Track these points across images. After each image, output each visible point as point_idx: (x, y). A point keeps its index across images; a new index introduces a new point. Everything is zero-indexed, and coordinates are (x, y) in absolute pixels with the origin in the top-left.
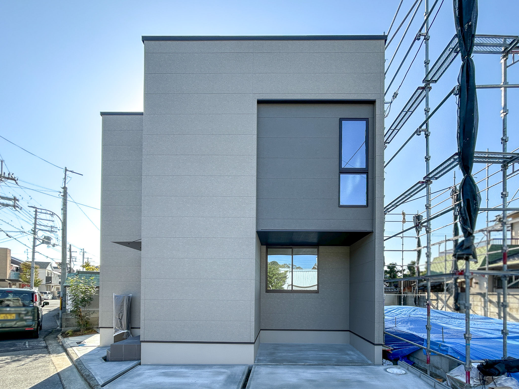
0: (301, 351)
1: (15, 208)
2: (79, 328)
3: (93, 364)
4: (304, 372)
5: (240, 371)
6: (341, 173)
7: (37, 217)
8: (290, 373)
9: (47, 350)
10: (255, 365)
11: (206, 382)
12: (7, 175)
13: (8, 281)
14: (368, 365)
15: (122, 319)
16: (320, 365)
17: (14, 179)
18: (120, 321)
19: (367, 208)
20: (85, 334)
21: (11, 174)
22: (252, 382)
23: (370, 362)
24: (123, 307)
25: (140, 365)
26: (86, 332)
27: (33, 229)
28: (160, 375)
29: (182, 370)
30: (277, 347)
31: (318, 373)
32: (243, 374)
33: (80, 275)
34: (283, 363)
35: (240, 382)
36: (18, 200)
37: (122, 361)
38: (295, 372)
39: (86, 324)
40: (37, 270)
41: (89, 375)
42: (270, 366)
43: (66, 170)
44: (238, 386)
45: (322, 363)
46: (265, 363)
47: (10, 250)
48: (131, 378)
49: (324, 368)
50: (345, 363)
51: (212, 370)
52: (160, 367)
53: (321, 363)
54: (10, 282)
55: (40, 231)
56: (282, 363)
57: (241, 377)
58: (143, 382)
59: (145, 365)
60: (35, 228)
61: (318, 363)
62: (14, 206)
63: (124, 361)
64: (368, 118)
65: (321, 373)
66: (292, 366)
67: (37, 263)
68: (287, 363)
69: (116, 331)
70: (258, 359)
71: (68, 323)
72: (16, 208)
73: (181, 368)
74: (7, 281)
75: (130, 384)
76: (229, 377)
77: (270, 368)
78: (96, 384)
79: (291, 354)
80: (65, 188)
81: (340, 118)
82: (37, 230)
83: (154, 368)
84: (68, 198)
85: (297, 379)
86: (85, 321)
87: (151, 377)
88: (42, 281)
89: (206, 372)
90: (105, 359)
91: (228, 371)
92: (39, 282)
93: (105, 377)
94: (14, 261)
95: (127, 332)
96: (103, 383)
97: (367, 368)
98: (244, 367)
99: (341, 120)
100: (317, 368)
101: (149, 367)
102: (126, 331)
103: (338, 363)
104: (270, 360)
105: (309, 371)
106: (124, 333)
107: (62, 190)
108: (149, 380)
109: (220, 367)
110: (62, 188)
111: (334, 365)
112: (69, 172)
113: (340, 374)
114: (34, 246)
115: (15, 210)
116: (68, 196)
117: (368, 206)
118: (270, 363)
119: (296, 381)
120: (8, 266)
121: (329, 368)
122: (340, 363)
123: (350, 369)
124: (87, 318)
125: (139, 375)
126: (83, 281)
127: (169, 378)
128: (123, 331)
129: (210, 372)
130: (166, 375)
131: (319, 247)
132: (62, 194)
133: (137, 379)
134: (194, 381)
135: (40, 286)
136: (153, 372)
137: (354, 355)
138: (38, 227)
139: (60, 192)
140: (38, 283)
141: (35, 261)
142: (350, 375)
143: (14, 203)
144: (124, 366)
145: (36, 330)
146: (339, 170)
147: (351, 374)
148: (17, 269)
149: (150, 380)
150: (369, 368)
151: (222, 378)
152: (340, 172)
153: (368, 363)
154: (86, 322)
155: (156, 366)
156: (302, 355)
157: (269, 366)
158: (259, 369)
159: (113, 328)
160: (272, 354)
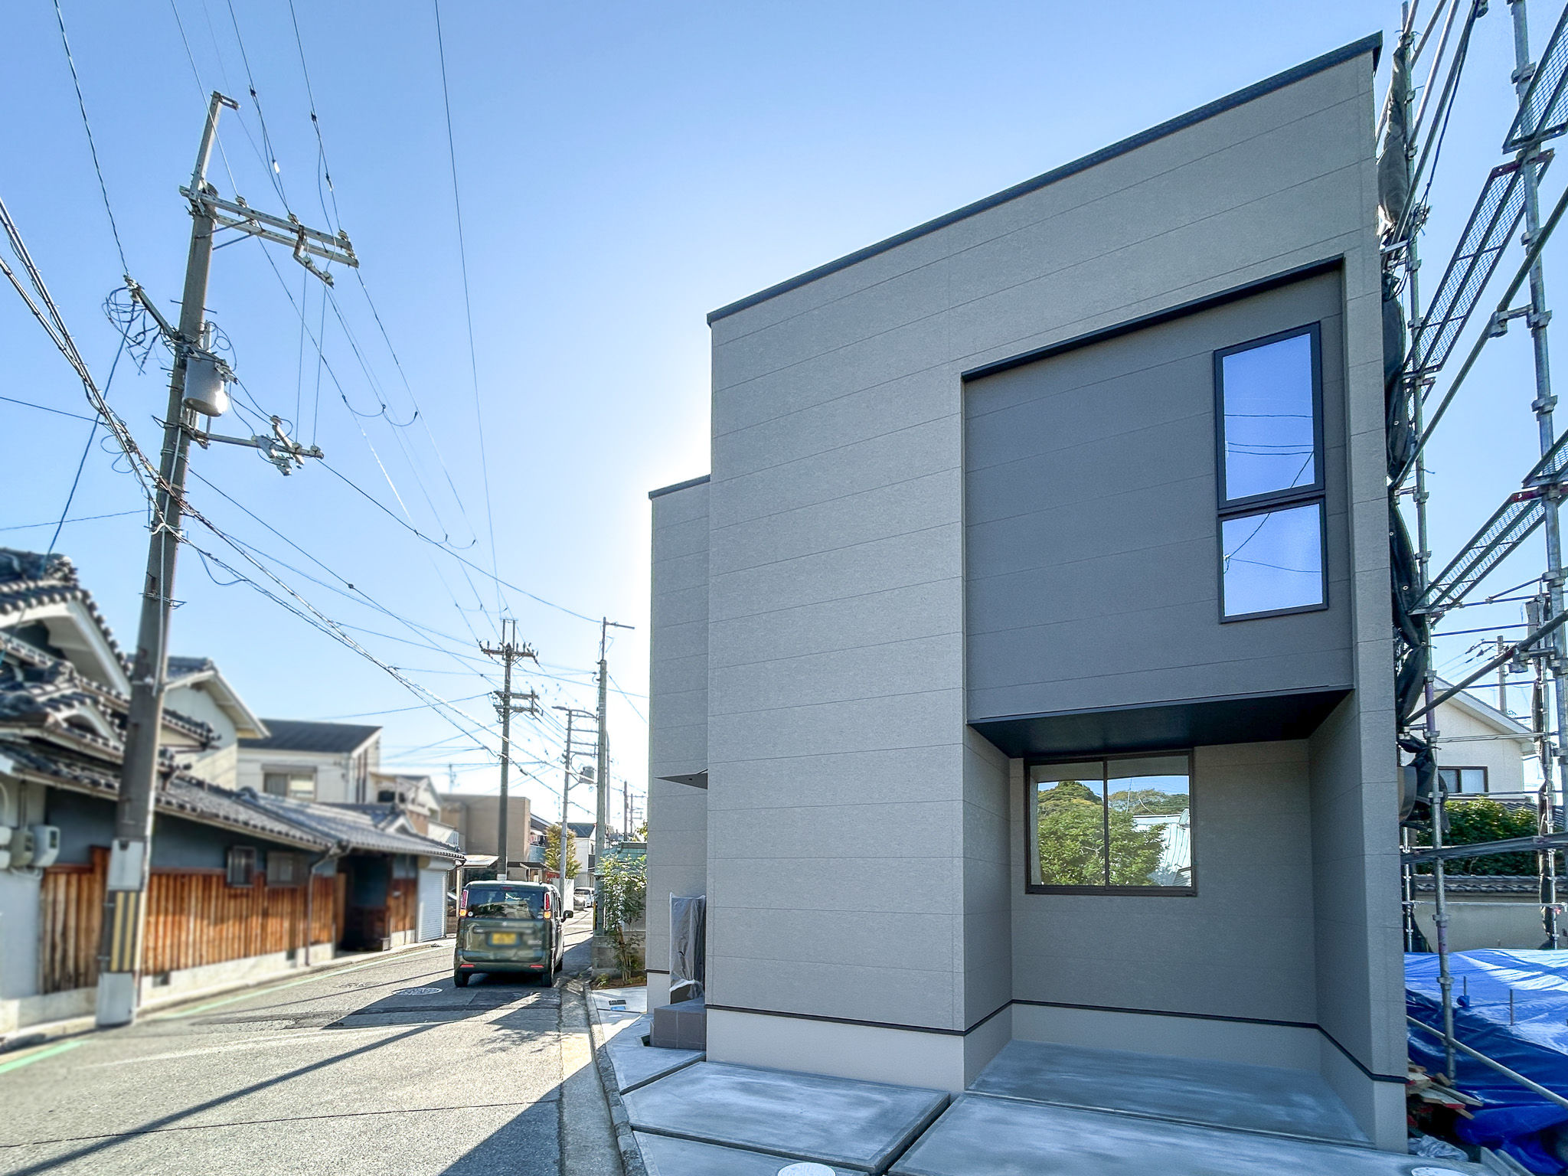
0: (1125, 1073)
1: (532, 714)
2: (618, 972)
3: (621, 1049)
4: (1094, 1132)
5: (918, 1104)
6: (1221, 519)
7: (572, 727)
8: (1051, 1127)
9: (559, 1013)
10: (966, 1094)
11: (823, 1117)
12: (521, 649)
13: (524, 866)
14: (1348, 1145)
15: (685, 952)
16: (1162, 1119)
17: (530, 655)
18: (681, 958)
19: (1326, 612)
20: (630, 984)
21: (527, 644)
22: (934, 1134)
23: (1360, 1137)
24: (688, 926)
25: (705, 1061)
26: (631, 981)
27: (565, 754)
28: (734, 1088)
29: (784, 1083)
30: (1053, 1055)
31: (1142, 1141)
32: (922, 1113)
33: (624, 851)
34: (1048, 1100)
35: (904, 1130)
36: (537, 697)
37: (674, 1048)
38: (1070, 1127)
39: (633, 962)
40: (571, 841)
41: (607, 1069)
42: (1005, 1103)
43: (605, 623)
44: (894, 1137)
45: (1172, 1116)
46: (996, 1093)
47: (529, 801)
48: (677, 1086)
49: (1169, 1130)
50: (1255, 1127)
51: (852, 1092)
52: (741, 1070)
53: (1169, 1116)
54: (528, 868)
55: (577, 756)
56: (1044, 1100)
57: (912, 1119)
58: (697, 1097)
59: (712, 1062)
60: (568, 751)
61: (1157, 1114)
62: (532, 710)
63: (679, 1048)
64: (1319, 322)
65: (1151, 1144)
66: (1068, 1112)
67: (572, 826)
68: (1059, 1101)
69: (673, 982)
70: (984, 1081)
71: (603, 958)
72: (535, 713)
73: (783, 1079)
74: (521, 865)
75: (670, 1097)
76: (884, 1114)
77: (1004, 1106)
78: (614, 1087)
79: (1088, 1080)
80: (602, 663)
81: (1215, 351)
82: (571, 755)
83: (729, 1072)
84: (609, 685)
85: (1064, 1146)
86: (630, 955)
87: (714, 1088)
88: (580, 865)
89: (833, 1096)
90: (647, 1042)
91: (887, 1100)
92: (576, 867)
93: (633, 1077)
94: (536, 824)
95: (696, 985)
96: (626, 1087)
97: (1338, 1153)
98: (935, 1095)
99: (1218, 357)
100: (1147, 1126)
101: (719, 1067)
102: (692, 982)
103: (1228, 1124)
104: (1014, 1087)
105: (1113, 1131)
106: (689, 985)
107: (597, 668)
108: (709, 1095)
109: (872, 1089)
110: (598, 663)
111: (1213, 1127)
112: (610, 626)
113: (1215, 1154)
114: (567, 789)
115: (532, 717)
116: (608, 678)
117: (1328, 604)
118: (1010, 1094)
119: (1058, 1150)
120: (526, 834)
121: (1188, 1133)
122: (1235, 1125)
123: (1261, 1146)
124: (633, 948)
125: (693, 1082)
126: (628, 865)
127: (749, 1098)
128: (687, 982)
129: (844, 1096)
130: (746, 1089)
131: (1193, 751)
132: (598, 676)
133: (687, 1089)
134: (798, 1111)
135: (577, 876)
136: (723, 1080)
137: (1309, 1109)
138: (573, 747)
139: (595, 673)
140: (574, 869)
141: (569, 821)
142: (1250, 1164)
143: (532, 704)
144: (673, 1059)
145: (547, 968)
146: (1219, 509)
147: (1255, 1160)
148: (542, 841)
149: (711, 1096)
150: (1341, 1154)
151: (864, 1114)
152: (1220, 516)
153: (1351, 1140)
154: (632, 957)
155: (734, 1066)
156: (1121, 1085)
157: (1001, 1102)
158: (972, 1106)
159: (668, 973)
160: (1030, 1071)
